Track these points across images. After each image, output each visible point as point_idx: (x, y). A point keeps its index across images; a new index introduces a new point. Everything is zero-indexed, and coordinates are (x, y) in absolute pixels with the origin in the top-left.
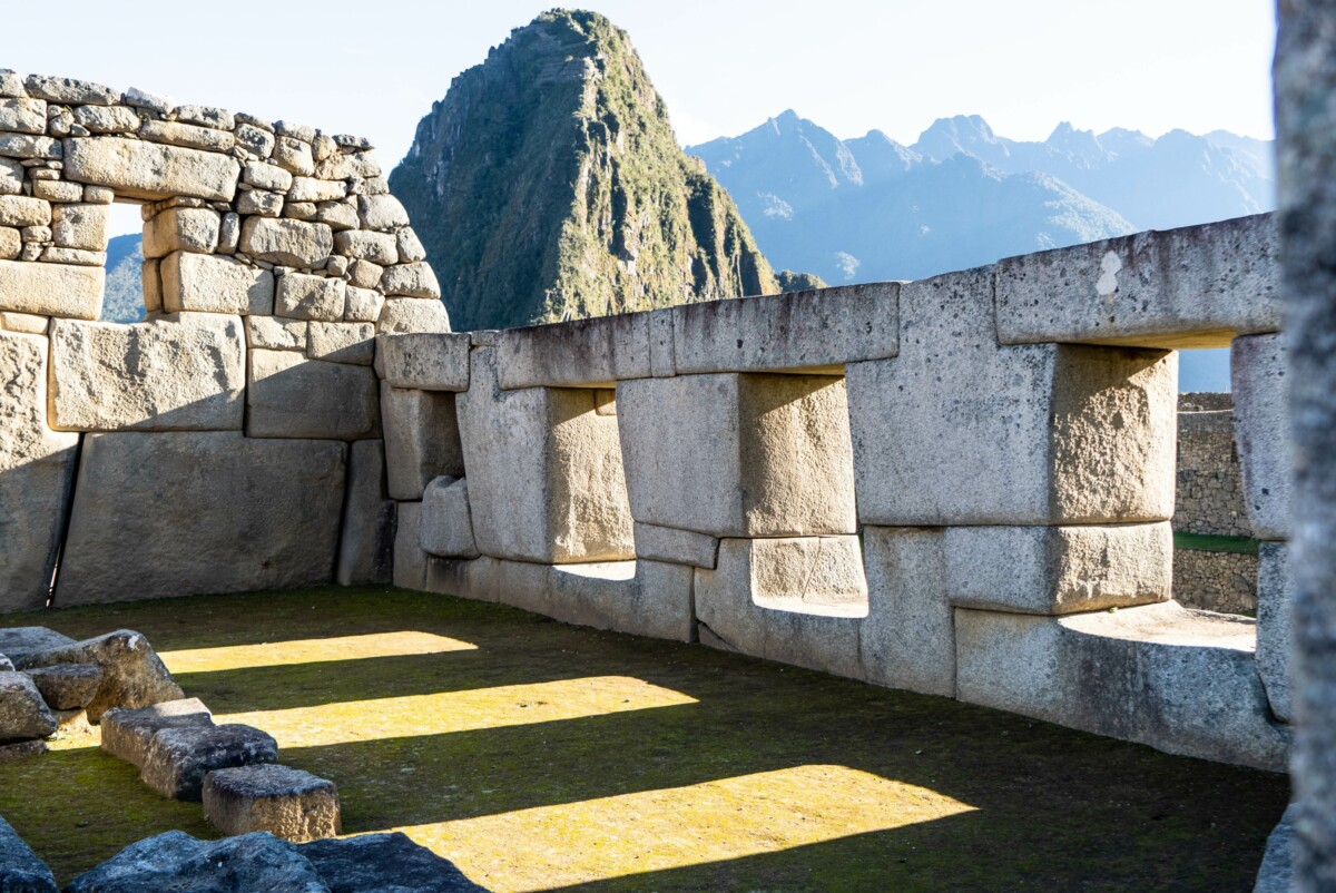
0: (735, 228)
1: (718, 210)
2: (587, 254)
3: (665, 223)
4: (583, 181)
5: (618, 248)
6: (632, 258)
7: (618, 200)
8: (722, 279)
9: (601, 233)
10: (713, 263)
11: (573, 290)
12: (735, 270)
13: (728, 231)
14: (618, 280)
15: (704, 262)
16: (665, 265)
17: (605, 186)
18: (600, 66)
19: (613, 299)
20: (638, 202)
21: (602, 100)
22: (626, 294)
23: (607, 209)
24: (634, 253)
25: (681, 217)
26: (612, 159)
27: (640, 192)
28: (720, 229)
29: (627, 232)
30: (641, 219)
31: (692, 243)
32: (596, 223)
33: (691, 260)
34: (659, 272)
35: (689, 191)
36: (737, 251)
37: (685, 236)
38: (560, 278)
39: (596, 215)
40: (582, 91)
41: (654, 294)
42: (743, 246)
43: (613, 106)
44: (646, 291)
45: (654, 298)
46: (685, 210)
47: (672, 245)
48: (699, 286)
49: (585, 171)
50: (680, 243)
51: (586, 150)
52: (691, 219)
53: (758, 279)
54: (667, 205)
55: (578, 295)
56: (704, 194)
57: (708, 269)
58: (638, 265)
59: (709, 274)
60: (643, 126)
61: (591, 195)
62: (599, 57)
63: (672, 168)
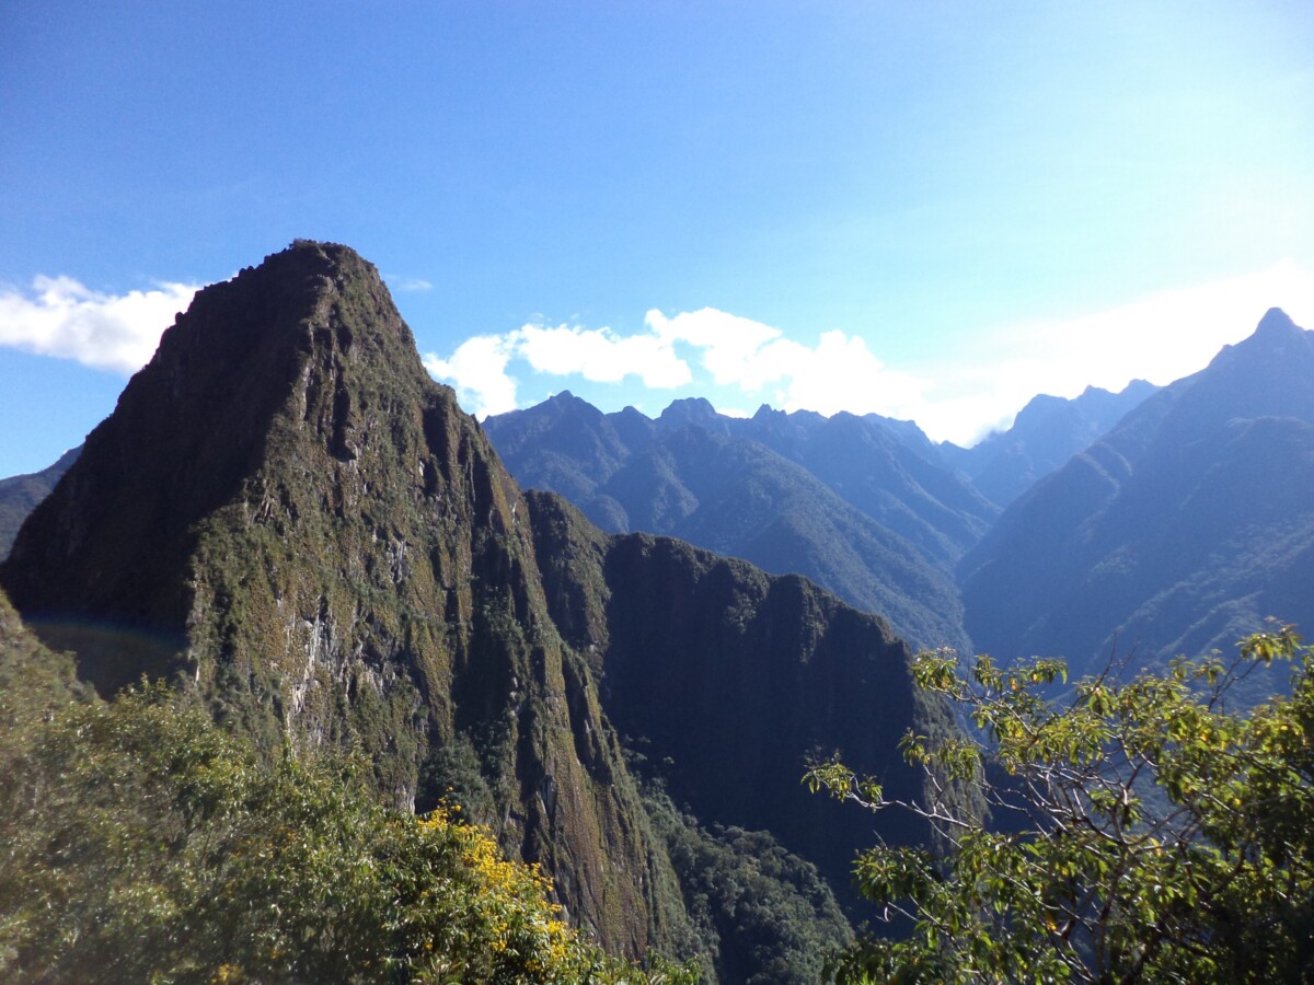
0: (469, 439)
1: (452, 423)
2: (299, 449)
3: (397, 429)
4: (305, 380)
5: (339, 450)
6: (354, 457)
7: (342, 402)
8: (453, 483)
9: (320, 429)
10: (446, 470)
11: (276, 482)
12: (468, 477)
13: (463, 440)
14: (337, 477)
15: (436, 468)
16: (393, 468)
17: (328, 389)
18: (340, 286)
19: (330, 494)
20: (363, 406)
21: (336, 314)
22: (345, 490)
23: (328, 408)
25: (416, 424)
26: (337, 364)
27: (365, 397)
28: (454, 442)
29: (349, 431)
30: (368, 422)
31: (424, 447)
32: (316, 421)
33: (422, 463)
34: (384, 472)
35: (424, 403)
36: (471, 460)
37: (416, 443)
38: (262, 468)
39: (317, 412)
40: (315, 302)
41: (377, 492)
42: (477, 455)
43: (349, 321)
44: (369, 489)
45: (379, 496)
46: (418, 417)
47: (402, 449)
48: (430, 488)
49: (307, 370)
50: (411, 448)
51: (310, 352)
52: (425, 427)
53: (489, 485)
54: (399, 412)
55: (281, 486)
56: (438, 406)
57: (439, 474)
58: (361, 463)
59: (441, 479)
60: (381, 343)
61: (312, 395)
62: (341, 278)
63: (408, 381)
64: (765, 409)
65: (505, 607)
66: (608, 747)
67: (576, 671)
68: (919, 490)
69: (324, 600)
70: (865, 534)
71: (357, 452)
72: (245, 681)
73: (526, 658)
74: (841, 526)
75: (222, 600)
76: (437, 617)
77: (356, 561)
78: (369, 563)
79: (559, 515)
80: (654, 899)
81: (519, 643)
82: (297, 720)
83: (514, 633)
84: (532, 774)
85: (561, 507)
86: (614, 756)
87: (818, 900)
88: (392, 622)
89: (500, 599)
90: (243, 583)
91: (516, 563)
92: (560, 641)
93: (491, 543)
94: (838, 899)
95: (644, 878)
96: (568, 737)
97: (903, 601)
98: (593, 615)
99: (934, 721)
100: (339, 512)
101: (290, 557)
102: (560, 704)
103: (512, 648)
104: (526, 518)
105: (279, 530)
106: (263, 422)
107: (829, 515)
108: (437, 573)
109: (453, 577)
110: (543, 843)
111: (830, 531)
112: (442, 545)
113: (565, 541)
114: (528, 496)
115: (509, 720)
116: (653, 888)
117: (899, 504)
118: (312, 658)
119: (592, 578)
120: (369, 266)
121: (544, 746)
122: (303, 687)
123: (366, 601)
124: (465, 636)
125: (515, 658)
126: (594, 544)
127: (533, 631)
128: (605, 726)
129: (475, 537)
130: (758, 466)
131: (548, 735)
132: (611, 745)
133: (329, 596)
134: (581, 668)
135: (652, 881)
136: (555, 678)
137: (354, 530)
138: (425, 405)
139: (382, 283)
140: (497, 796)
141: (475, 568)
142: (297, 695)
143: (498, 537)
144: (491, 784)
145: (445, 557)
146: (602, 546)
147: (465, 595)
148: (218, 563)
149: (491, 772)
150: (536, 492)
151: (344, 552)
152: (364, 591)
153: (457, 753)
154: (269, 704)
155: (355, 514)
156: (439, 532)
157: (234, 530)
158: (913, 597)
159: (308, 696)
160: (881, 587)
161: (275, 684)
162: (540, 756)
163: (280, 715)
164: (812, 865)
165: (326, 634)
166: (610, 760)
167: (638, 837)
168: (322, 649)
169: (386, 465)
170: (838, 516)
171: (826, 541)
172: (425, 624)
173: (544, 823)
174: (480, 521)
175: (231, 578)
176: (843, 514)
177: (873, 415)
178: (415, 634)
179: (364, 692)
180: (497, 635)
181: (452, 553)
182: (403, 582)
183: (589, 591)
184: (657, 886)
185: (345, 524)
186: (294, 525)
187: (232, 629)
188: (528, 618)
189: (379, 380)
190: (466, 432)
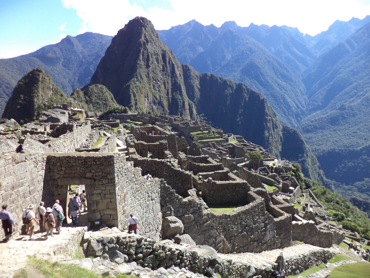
1: (167, 56)
2: (142, 67)
3: (157, 59)
4: (141, 53)
5: (148, 65)
7: (148, 56)
8: (168, 69)
10: (166, 66)
12: (170, 67)
14: (148, 71)
17: (146, 54)
18: (145, 29)
19: (147, 74)
20: (152, 56)
21: (145, 36)
22: (149, 73)
23: (146, 58)
25: (160, 58)
26: (147, 49)
27: (152, 54)
28: (168, 61)
29: (150, 62)
30: (152, 59)
32: (144, 60)
33: (162, 66)
34: (156, 69)
37: (161, 61)
38: (137, 71)
42: (172, 62)
44: (153, 72)
45: (155, 74)
46: (161, 56)
47: (158, 63)
48: (163, 70)
49: (142, 51)
50: (160, 63)
51: (142, 47)
52: (162, 58)
53: (174, 69)
54: (157, 56)
55: (140, 75)
56: (165, 53)
58: (152, 68)
59: (165, 68)
60: (153, 40)
61: (143, 56)
62: (145, 27)
63: (159, 48)
64: (252, 24)
65: (177, 93)
68: (295, 50)
69: (147, 94)
70: (275, 64)
71: (151, 66)
72: (139, 108)
73: (181, 103)
74: (269, 62)
75: (135, 96)
76: (165, 95)
77: (152, 86)
78: (154, 86)
79: (189, 70)
83: (179, 98)
85: (189, 68)
88: (158, 97)
90: (137, 93)
91: (180, 85)
92: (188, 99)
93: (175, 81)
97: (283, 84)
98: (196, 92)
99: (270, 116)
100: (149, 77)
101: (143, 87)
102: (188, 111)
103: (179, 101)
104: (182, 71)
105: (141, 83)
106: (136, 63)
107: (266, 58)
108: (165, 87)
109: (168, 88)
111: (265, 63)
112: (166, 82)
113: (190, 76)
114: (182, 66)
117: (288, 54)
118: (146, 104)
119: (196, 83)
120: (150, 21)
122: (145, 109)
123: (154, 93)
124: (170, 99)
125: (179, 103)
126: (197, 76)
128: (196, 115)
129: (172, 79)
130: (247, 43)
134: (192, 104)
136: (187, 107)
137: (151, 80)
138: (162, 52)
139: (152, 25)
141: (172, 86)
143: (176, 79)
145: (166, 84)
146: (198, 76)
147: (170, 91)
148: (133, 89)
150: (184, 65)
151: (150, 85)
152: (153, 92)
155: (151, 78)
156: (165, 79)
157: (135, 84)
158: (286, 82)
160: (278, 79)
161: (142, 108)
165: (148, 100)
168: (148, 102)
169: (156, 67)
170: (268, 59)
171: (263, 66)
172: (163, 97)
174: (173, 76)
175: (135, 92)
176: (270, 58)
177: (284, 26)
178: (162, 99)
179: (154, 109)
180: (176, 99)
181: (168, 83)
182: (159, 89)
183: (195, 87)
186: (143, 81)
187: (136, 100)
188: (182, 95)
189: (154, 49)
190: (170, 58)
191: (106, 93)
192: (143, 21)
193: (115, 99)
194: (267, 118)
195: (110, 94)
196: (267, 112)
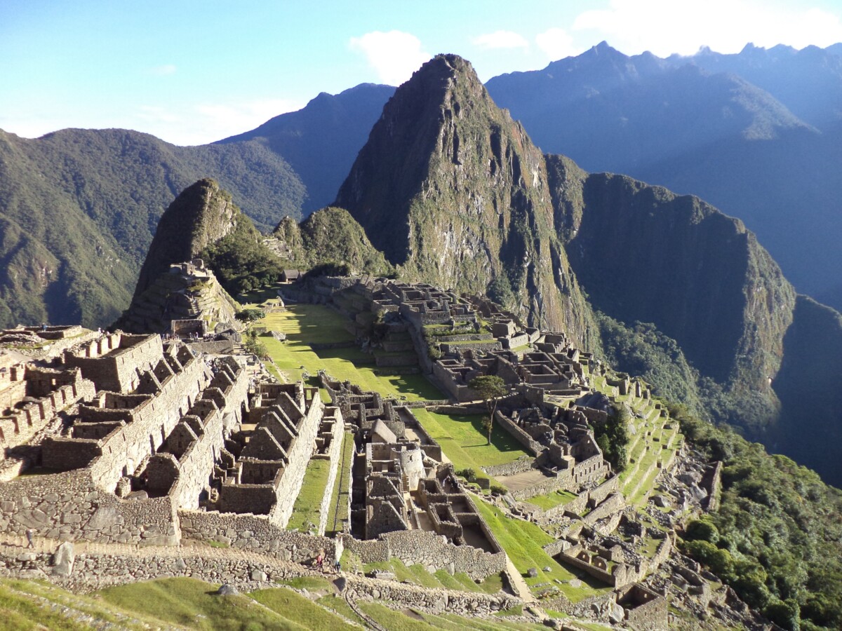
0: (511, 145)
1: (503, 138)
2: (441, 165)
3: (479, 147)
4: (442, 134)
5: (455, 161)
6: (461, 164)
7: (456, 141)
8: (503, 168)
9: (448, 155)
10: (500, 162)
11: (433, 181)
12: (510, 164)
13: (508, 147)
14: (455, 173)
15: (496, 161)
16: (477, 165)
17: (451, 136)
18: (455, 81)
19: (452, 181)
20: (465, 141)
21: (453, 98)
22: (458, 179)
23: (451, 146)
24: (462, 162)
25: (487, 141)
26: (454, 124)
27: (466, 136)
28: (504, 149)
29: (459, 154)
30: (467, 147)
31: (491, 153)
32: (446, 151)
33: (490, 161)
34: (474, 168)
35: (491, 132)
36: (511, 155)
37: (487, 151)
38: (428, 176)
39: (447, 148)
40: (445, 94)
41: (471, 177)
42: (514, 153)
43: (459, 99)
44: (468, 176)
45: (471, 179)
46: (488, 139)
47: (481, 156)
48: (492, 171)
49: (442, 130)
50: (485, 154)
51: (443, 123)
52: (491, 143)
53: (519, 167)
54: (480, 139)
55: (435, 182)
56: (498, 132)
57: (497, 165)
58: (464, 166)
59: (498, 167)
60: (472, 105)
61: (445, 140)
62: (455, 77)
63: (484, 122)
65: (524, 222)
66: (570, 282)
67: (556, 248)
69: (451, 224)
72: (426, 256)
73: (532, 243)
75: (418, 228)
76: (495, 226)
77: (462, 207)
78: (468, 207)
79: (562, 167)
80: (588, 346)
81: (529, 237)
82: (443, 269)
83: (527, 233)
84: (532, 290)
85: (563, 163)
86: (573, 286)
87: (674, 356)
88: (476, 230)
89: (522, 218)
90: (424, 222)
91: (530, 202)
92: (549, 234)
93: (520, 193)
94: (686, 357)
95: (584, 337)
96: (551, 276)
100: (456, 188)
101: (439, 210)
102: (547, 262)
103: (526, 239)
104: (545, 170)
105: (435, 200)
106: (428, 156)
108: (495, 207)
109: (502, 209)
110: (536, 318)
112: (498, 196)
113: (564, 179)
114: (546, 157)
115: (523, 268)
116: (588, 341)
118: (447, 246)
119: (577, 198)
120: (467, 63)
121: (538, 279)
122: (444, 257)
123: (466, 222)
124: (506, 233)
125: (527, 243)
126: (580, 179)
127: (536, 232)
128: (570, 272)
129: (513, 190)
131: (540, 276)
132: (572, 280)
133: (452, 223)
134: (558, 247)
135: (588, 338)
136: (546, 252)
137: (462, 194)
139: (473, 69)
140: (517, 298)
141: (512, 205)
142: (442, 260)
143: (523, 190)
144: (515, 294)
145: (498, 201)
146: (585, 180)
147: (507, 216)
148: (416, 215)
149: (515, 289)
150: (550, 155)
151: (458, 204)
152: (466, 218)
153: (501, 281)
154: (434, 263)
155: (462, 188)
156: (496, 190)
157: (420, 203)
159: (446, 259)
161: (435, 256)
162: (536, 284)
163: (437, 267)
164: (675, 341)
165: (452, 237)
166: (570, 287)
167: (582, 320)
168: (450, 242)
169: (474, 165)
172: (489, 230)
173: (537, 309)
174: (515, 182)
175: (420, 222)
178: (485, 234)
179: (466, 258)
180: (520, 233)
181: (502, 199)
182: (481, 214)
183: (575, 205)
184: (589, 340)
185: (458, 192)
186: (440, 197)
187: (421, 239)
188: (534, 226)
189: (471, 125)
190: (509, 142)
191: (349, 226)
192: (451, 64)
193: (369, 238)
194: (752, 278)
195: (356, 228)
196: (755, 264)
